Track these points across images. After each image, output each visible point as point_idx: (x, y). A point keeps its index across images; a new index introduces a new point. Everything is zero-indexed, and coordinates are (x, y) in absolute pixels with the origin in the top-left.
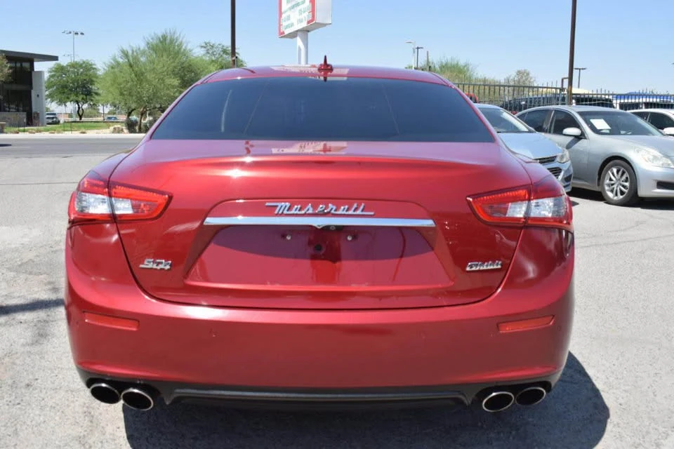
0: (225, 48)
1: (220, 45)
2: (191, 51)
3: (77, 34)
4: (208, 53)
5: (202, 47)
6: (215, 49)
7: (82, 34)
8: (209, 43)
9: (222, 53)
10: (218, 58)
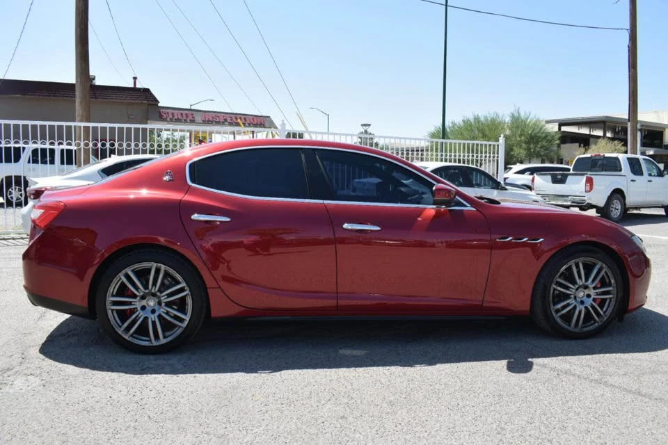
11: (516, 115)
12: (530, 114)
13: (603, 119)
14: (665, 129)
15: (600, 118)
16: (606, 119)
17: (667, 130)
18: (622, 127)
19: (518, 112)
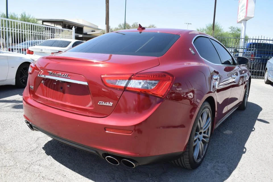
0: (238, 29)
1: (236, 27)
2: (222, 29)
3: (189, 24)
4: (232, 30)
5: (230, 28)
6: (234, 29)
7: (191, 24)
8: (232, 27)
9: (237, 31)
10: (235, 32)
11: (24, 15)
12: (30, 15)
13: (62, 21)
14: (83, 26)
15: (61, 20)
16: (63, 21)
17: (84, 27)
18: (69, 25)
19: (25, 14)
